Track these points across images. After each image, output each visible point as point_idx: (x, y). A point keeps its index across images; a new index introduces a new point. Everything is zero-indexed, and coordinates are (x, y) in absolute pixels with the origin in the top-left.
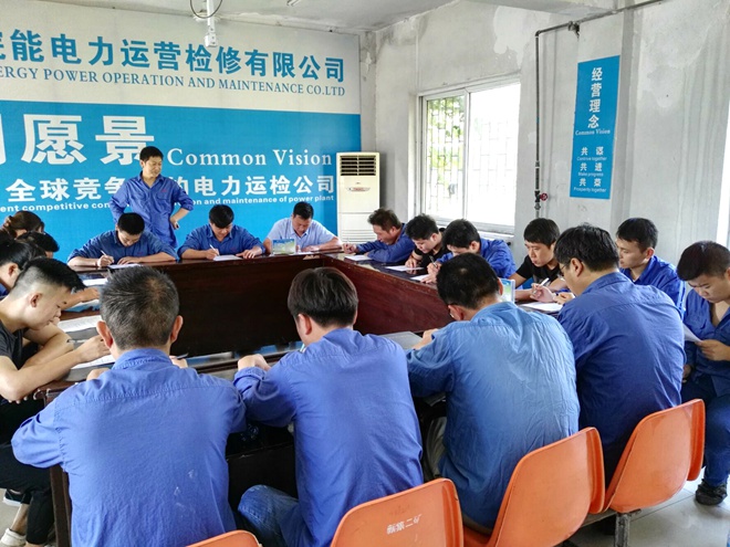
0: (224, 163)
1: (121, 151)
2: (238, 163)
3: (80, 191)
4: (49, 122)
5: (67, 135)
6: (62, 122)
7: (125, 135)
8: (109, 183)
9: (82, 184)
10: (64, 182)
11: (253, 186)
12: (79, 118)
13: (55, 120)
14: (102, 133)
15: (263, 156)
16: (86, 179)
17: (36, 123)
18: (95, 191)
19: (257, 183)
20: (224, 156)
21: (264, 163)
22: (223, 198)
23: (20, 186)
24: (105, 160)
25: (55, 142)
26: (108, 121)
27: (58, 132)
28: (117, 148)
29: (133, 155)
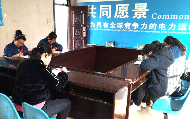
1: (138, 14)
2: (177, 18)
3: (126, 26)
4: (121, 6)
5: (125, 10)
6: (125, 6)
7: (140, 9)
8: (133, 24)
9: (127, 24)
10: (122, 23)
11: (181, 27)
12: (128, 5)
13: (123, 5)
14: (134, 9)
16: (128, 23)
17: (118, 7)
18: (129, 27)
19: (183, 26)
23: (113, 24)
24: (134, 17)
25: (122, 12)
26: (136, 5)
27: (123, 9)
28: (137, 13)
29: (142, 16)
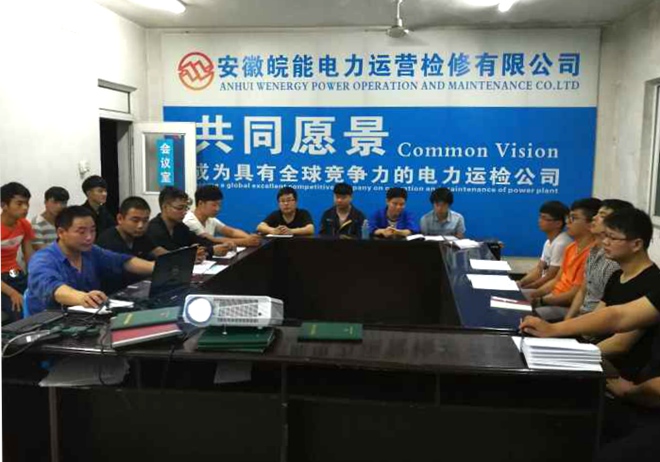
0: (447, 155)
1: (361, 145)
2: (460, 155)
3: (329, 176)
4: (312, 122)
5: (323, 132)
6: (321, 122)
7: (366, 132)
8: (351, 170)
9: (331, 171)
10: (319, 168)
11: (473, 176)
12: (332, 119)
13: (317, 120)
14: (349, 130)
15: (485, 149)
16: (335, 167)
17: (303, 123)
18: (340, 176)
19: (477, 174)
20: (447, 149)
21: (485, 155)
23: (289, 170)
24: (350, 152)
25: (315, 137)
26: (354, 120)
27: (318, 130)
28: (359, 142)
29: (371, 148)
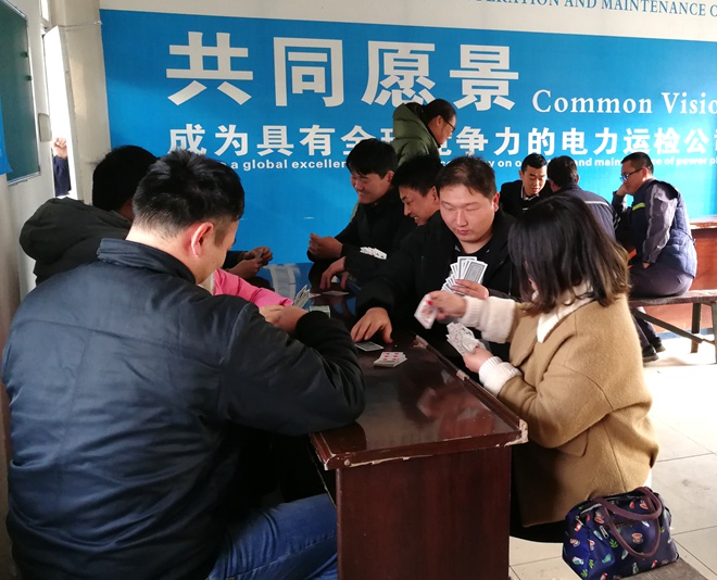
0: (600, 110)
1: (478, 92)
2: (617, 111)
4: (396, 51)
5: (416, 69)
6: (412, 52)
7: (485, 70)
8: (462, 134)
11: (634, 141)
12: (431, 47)
13: (404, 49)
14: (458, 68)
15: (649, 101)
17: (381, 52)
19: (638, 138)
20: (600, 101)
21: (649, 111)
22: (595, 157)
23: (358, 135)
24: (460, 104)
25: (402, 78)
26: (466, 51)
27: (406, 65)
28: (474, 87)
29: (493, 97)
